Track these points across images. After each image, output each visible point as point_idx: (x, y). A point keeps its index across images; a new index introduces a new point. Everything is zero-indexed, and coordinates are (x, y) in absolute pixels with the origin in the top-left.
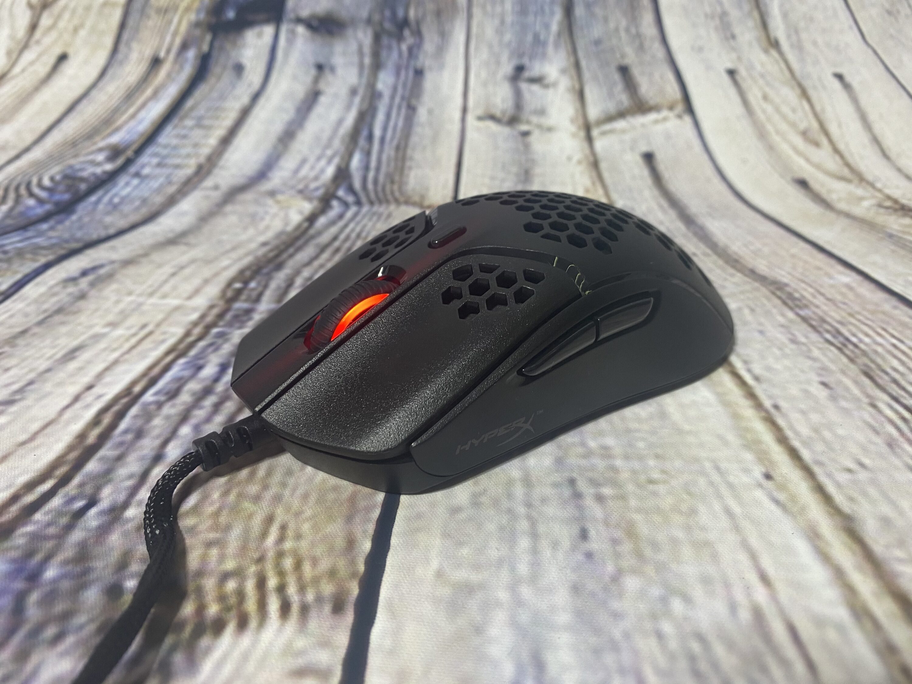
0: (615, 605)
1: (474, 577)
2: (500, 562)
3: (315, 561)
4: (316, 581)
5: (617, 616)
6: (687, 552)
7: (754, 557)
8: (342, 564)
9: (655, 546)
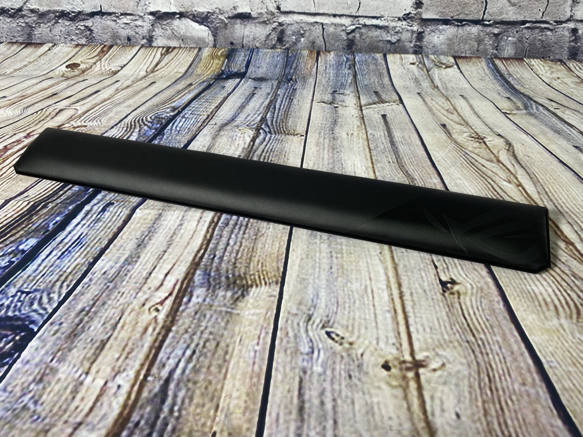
0: (335, 284)
1: (306, 277)
2: (311, 274)
3: (271, 273)
4: (272, 277)
5: (335, 286)
6: (354, 272)
7: (369, 274)
8: (277, 274)
9: (347, 270)
